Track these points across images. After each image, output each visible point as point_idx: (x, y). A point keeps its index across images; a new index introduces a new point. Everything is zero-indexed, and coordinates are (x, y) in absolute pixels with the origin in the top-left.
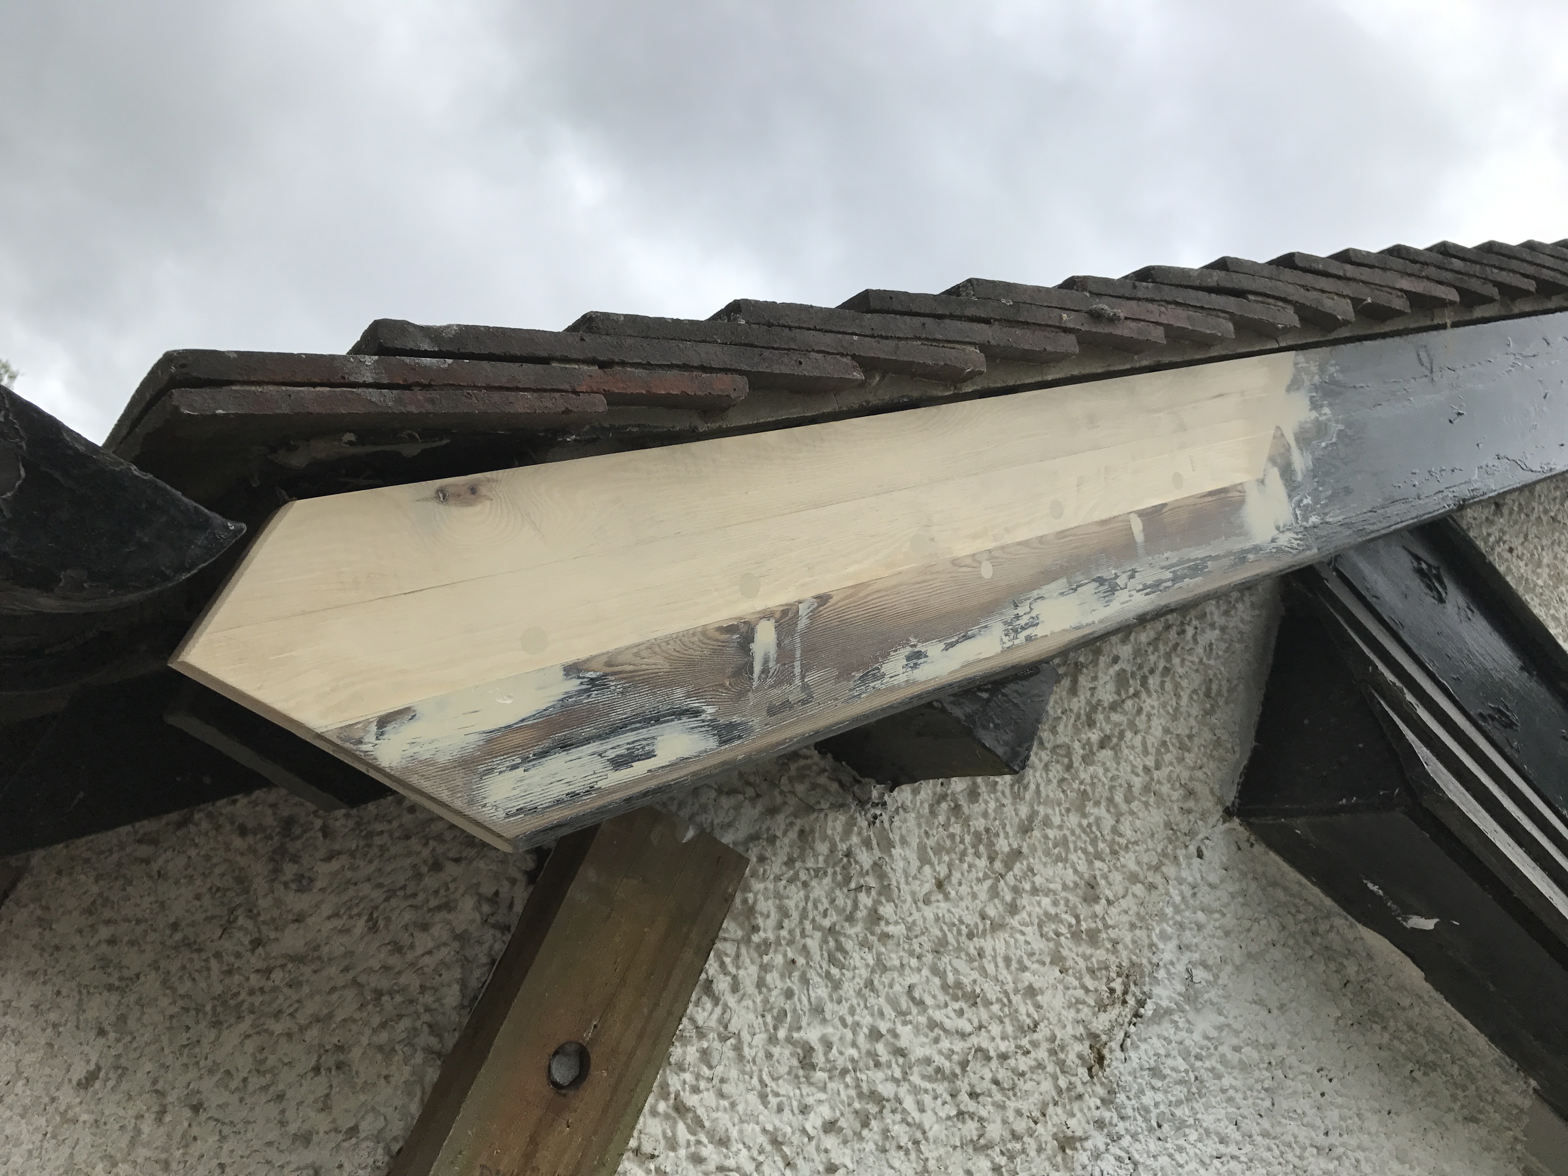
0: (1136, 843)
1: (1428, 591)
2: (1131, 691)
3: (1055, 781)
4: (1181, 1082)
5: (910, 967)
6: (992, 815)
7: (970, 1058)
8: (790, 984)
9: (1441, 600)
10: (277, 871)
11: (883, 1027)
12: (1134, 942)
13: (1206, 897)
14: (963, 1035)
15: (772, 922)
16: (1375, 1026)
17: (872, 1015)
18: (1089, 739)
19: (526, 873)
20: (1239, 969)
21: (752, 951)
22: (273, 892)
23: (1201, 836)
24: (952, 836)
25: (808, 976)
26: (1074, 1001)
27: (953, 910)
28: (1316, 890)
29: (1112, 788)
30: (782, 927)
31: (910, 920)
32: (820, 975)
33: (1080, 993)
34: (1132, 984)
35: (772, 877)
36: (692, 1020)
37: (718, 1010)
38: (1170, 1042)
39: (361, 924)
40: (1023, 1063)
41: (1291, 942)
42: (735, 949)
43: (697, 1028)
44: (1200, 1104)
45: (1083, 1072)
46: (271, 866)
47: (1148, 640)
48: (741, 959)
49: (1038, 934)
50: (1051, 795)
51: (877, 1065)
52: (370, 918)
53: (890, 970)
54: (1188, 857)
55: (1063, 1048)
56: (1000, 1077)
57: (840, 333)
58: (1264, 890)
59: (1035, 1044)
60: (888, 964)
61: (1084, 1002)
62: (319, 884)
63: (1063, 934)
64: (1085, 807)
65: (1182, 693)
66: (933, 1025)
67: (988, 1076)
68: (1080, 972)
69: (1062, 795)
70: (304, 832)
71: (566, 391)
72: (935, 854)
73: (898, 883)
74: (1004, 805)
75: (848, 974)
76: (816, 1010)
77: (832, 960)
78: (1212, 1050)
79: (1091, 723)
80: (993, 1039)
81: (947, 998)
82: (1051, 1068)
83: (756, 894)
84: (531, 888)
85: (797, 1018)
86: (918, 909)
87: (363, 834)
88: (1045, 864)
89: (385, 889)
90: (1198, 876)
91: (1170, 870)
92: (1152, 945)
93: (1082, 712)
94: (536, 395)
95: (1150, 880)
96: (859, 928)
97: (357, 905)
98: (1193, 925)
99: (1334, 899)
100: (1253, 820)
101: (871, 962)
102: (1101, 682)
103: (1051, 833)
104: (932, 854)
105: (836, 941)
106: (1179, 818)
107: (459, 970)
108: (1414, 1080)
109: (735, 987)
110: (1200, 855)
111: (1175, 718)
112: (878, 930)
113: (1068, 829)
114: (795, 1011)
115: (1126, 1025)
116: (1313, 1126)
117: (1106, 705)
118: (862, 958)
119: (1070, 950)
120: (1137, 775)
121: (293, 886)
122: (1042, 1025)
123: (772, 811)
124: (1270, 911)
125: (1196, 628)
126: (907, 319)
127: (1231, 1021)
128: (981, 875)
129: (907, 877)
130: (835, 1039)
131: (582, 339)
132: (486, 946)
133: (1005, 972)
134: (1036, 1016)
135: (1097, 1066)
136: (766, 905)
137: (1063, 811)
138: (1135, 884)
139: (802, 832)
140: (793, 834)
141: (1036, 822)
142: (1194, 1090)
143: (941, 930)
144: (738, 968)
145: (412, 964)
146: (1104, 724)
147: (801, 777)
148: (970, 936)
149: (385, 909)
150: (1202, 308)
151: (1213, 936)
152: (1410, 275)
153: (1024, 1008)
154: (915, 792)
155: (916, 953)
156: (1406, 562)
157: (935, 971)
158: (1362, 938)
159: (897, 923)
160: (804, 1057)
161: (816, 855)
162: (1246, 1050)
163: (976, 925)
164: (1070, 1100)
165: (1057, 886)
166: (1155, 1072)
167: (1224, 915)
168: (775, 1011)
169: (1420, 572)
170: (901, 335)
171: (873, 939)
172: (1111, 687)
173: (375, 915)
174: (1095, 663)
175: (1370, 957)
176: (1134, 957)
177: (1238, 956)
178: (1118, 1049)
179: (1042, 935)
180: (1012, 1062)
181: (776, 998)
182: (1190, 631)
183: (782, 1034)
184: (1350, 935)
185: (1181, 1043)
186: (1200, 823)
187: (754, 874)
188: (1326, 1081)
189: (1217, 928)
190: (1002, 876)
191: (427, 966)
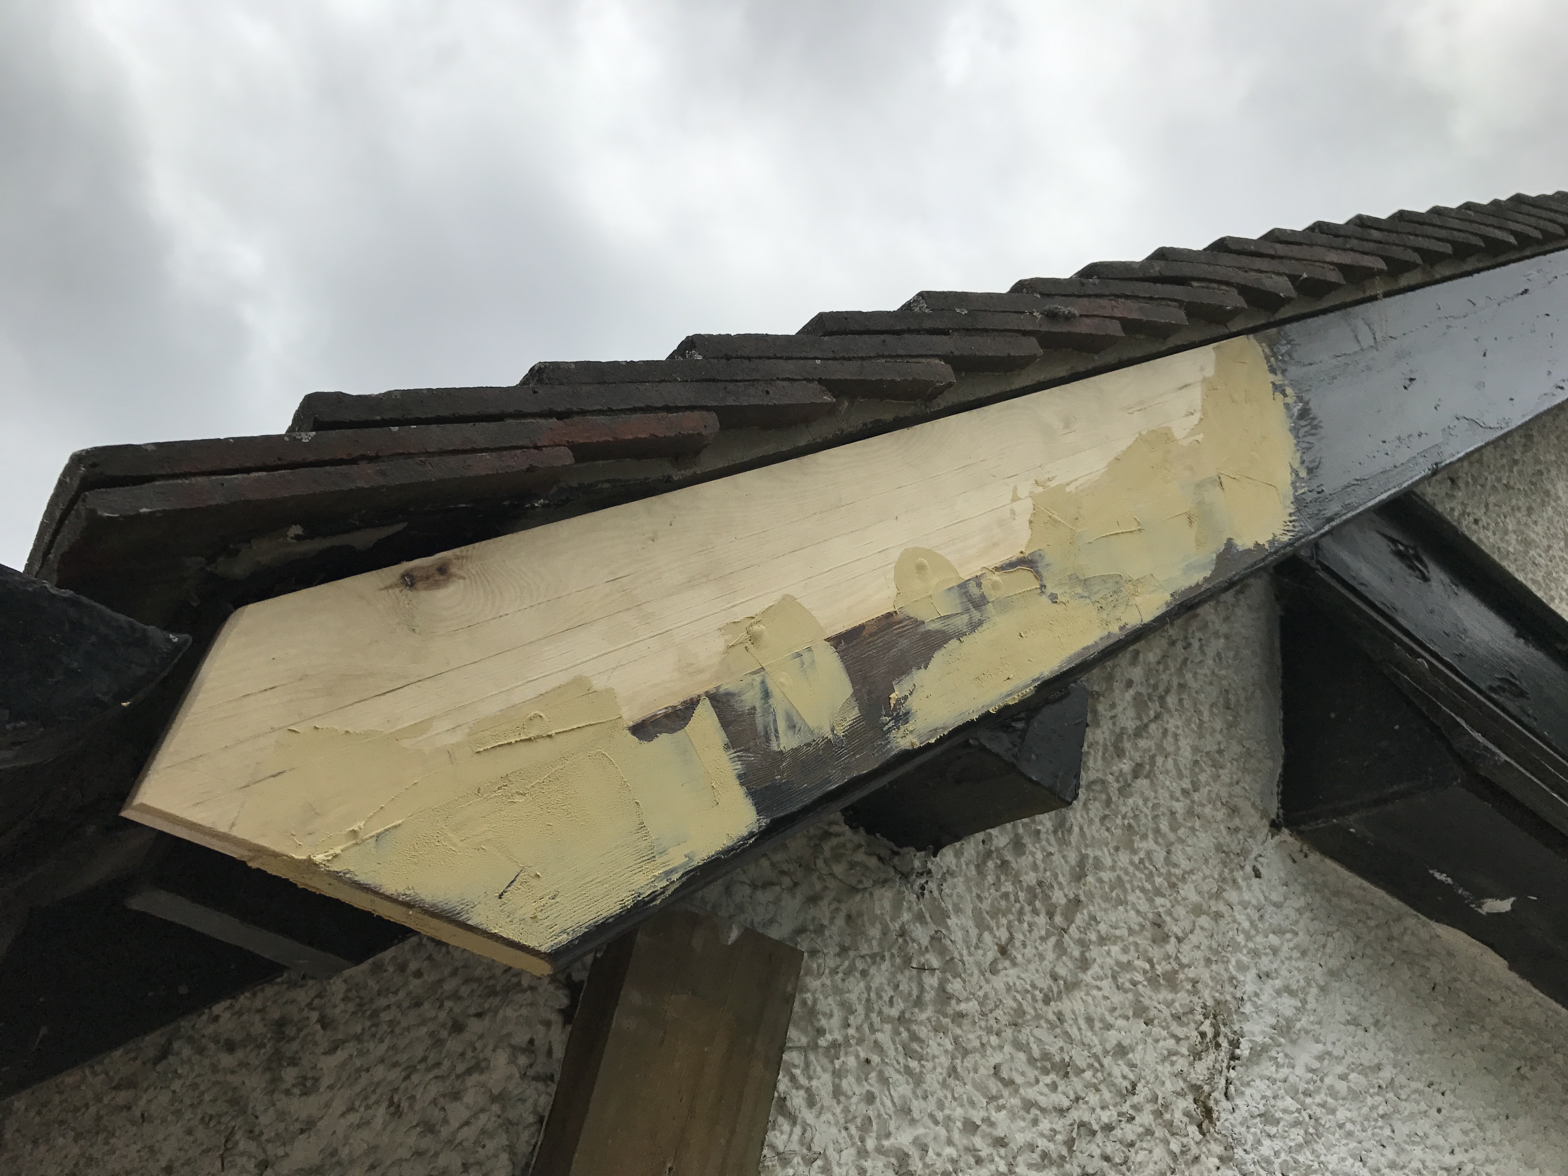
0: (1192, 872)
1: (1410, 571)
2: (1152, 714)
3: (1097, 820)
4: (1297, 1123)
5: (992, 1047)
6: (1041, 866)
7: (1074, 1135)
8: (868, 1087)
9: (1425, 579)
10: (276, 1080)
11: (977, 1116)
12: (1213, 978)
13: (1274, 918)
14: (1062, 1112)
15: (836, 1021)
16: (1473, 1027)
17: (962, 1106)
18: (1121, 771)
19: (561, 1011)
20: (1323, 989)
21: (821, 1057)
22: (274, 1105)
23: (1253, 855)
24: (1006, 896)
25: (887, 1075)
26: (1166, 1053)
27: (1023, 976)
28: (1381, 893)
29: (1155, 817)
30: (849, 1025)
31: (981, 993)
32: (899, 1072)
33: (1171, 1042)
34: (1222, 1027)
35: (827, 971)
36: (773, 1147)
37: (798, 1130)
38: (1274, 1082)
39: (381, 1113)
40: (1129, 1131)
41: (1369, 951)
42: (803, 1058)
43: (778, 1154)
44: (1320, 1146)
45: (1193, 1129)
46: (268, 1076)
47: (1156, 659)
48: (812, 1067)
49: (1114, 987)
50: (1097, 835)
51: (979, 1161)
52: (391, 1103)
53: (971, 1052)
54: (1246, 878)
55: (1166, 1106)
56: (1109, 1150)
57: (801, 358)
58: (1329, 901)
59: (1136, 1108)
60: (969, 1047)
61: (1176, 1053)
62: (325, 1082)
63: (1140, 982)
64: (1132, 842)
65: (1202, 708)
66: (1028, 1105)
67: (1097, 1152)
68: (1165, 1019)
69: (1106, 834)
70: (300, 1030)
71: (528, 448)
72: (992, 918)
73: (961, 955)
74: (1051, 854)
75: (929, 1065)
76: (903, 1110)
77: (909, 1053)
78: (1319, 1083)
79: (1120, 753)
80: (1094, 1110)
81: (1036, 1073)
82: (1160, 1132)
83: (814, 993)
84: (569, 1028)
85: (884, 1123)
86: (988, 981)
87: (368, 1013)
88: (1106, 911)
89: (403, 1066)
90: (1262, 898)
91: (1232, 895)
92: (1232, 978)
93: (1109, 744)
94: (494, 454)
95: (1214, 909)
96: (929, 1012)
97: (374, 1091)
98: (1268, 951)
99: (1400, 898)
100: (1303, 827)
101: (950, 1047)
102: (1120, 709)
103: (1106, 876)
104: (988, 918)
105: (908, 1030)
106: (1228, 839)
107: (505, 1136)
108: (1524, 1077)
109: (811, 1102)
110: (1258, 875)
111: (1201, 737)
112: (950, 1011)
113: (1121, 869)
114: (879, 1116)
115: (1225, 1070)
116: (1436, 1147)
117: (1130, 732)
118: (939, 1045)
119: (1150, 998)
120: (1178, 800)
121: (296, 1091)
122: (1139, 1087)
123: (813, 899)
124: (1340, 922)
125: (1200, 640)
126: (866, 337)
127: (1330, 1048)
128: (1043, 933)
129: (968, 948)
130: (929, 1140)
131: (535, 392)
132: (530, 1103)
133: (1089, 1034)
134: (1131, 1076)
135: (1207, 1122)
136: (828, 1003)
137: (1112, 851)
138: (1199, 916)
139: (849, 917)
140: (840, 921)
141: (1088, 866)
142: (1311, 1130)
143: (1015, 999)
144: (810, 1078)
145: (450, 1142)
146: (1132, 753)
147: (837, 857)
148: (1047, 1001)
149: (407, 1088)
150: (1151, 298)
151: (1290, 958)
152: (1336, 248)
153: (1118, 1069)
154: (958, 854)
155: (995, 1029)
156: (1384, 546)
157: (1018, 1046)
158: (1438, 936)
159: (968, 1000)
160: (900, 1166)
161: (869, 941)
162: (1353, 1076)
163: (1050, 989)
164: (1186, 1163)
165: (1123, 932)
166: (1267, 1117)
167: (1296, 934)
168: (859, 1121)
169: (1399, 554)
170: (864, 355)
171: (946, 1021)
172: (1131, 713)
173: (396, 1100)
174: (1110, 689)
175: (1450, 954)
176: (1217, 995)
177: (1319, 974)
178: (1223, 1098)
179: (1118, 988)
180: (1118, 1132)
181: (859, 1108)
182: (1196, 644)
183: (870, 1144)
184: (1424, 934)
185: (1285, 1081)
186: (1250, 840)
187: (809, 972)
188: (1439, 1096)
189: (1292, 949)
190: (1065, 931)
191: (467, 1139)
